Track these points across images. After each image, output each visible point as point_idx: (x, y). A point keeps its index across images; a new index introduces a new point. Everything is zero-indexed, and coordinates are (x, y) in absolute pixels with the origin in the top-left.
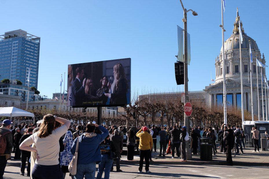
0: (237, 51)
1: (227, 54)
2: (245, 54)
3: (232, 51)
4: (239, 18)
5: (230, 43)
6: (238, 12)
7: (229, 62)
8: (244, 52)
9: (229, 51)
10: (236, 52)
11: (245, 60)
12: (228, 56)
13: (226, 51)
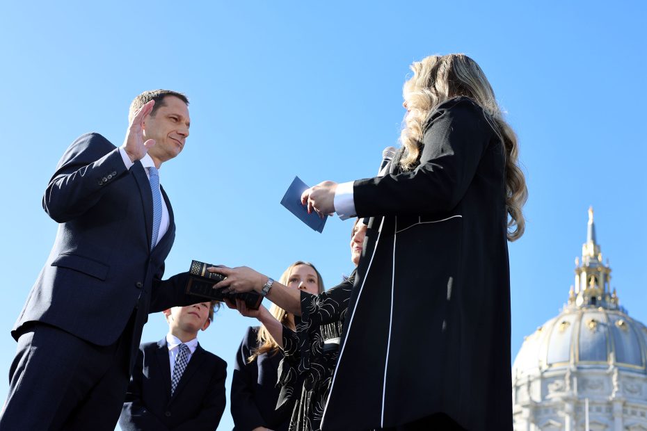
0: (596, 371)
1: (545, 381)
2: (635, 388)
3: (573, 368)
4: (597, 248)
5: (562, 332)
6: (593, 226)
7: (561, 414)
8: (629, 377)
9: (555, 367)
10: (593, 375)
11: (634, 413)
12: (552, 387)
13: (545, 367)
